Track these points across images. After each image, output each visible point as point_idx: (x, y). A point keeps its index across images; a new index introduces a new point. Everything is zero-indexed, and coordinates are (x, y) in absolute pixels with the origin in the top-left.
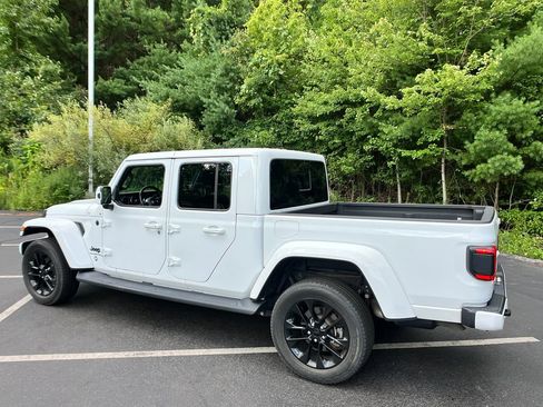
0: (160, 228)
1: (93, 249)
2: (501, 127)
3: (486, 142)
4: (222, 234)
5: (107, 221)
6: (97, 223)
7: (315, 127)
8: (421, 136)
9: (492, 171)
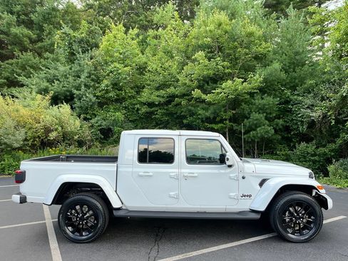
3: (256, 120)
9: (259, 135)
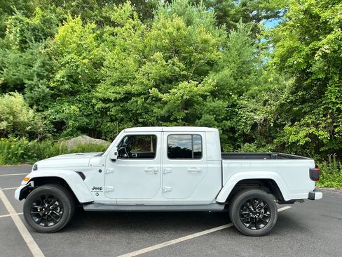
0: (157, 171)
1: (95, 188)
2: (211, 113)
4: (199, 172)
5: (112, 169)
6: (100, 171)
7: (107, 106)
8: (172, 115)
